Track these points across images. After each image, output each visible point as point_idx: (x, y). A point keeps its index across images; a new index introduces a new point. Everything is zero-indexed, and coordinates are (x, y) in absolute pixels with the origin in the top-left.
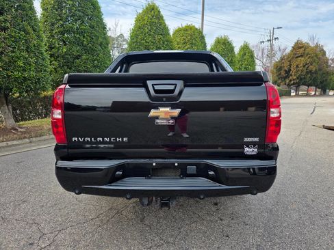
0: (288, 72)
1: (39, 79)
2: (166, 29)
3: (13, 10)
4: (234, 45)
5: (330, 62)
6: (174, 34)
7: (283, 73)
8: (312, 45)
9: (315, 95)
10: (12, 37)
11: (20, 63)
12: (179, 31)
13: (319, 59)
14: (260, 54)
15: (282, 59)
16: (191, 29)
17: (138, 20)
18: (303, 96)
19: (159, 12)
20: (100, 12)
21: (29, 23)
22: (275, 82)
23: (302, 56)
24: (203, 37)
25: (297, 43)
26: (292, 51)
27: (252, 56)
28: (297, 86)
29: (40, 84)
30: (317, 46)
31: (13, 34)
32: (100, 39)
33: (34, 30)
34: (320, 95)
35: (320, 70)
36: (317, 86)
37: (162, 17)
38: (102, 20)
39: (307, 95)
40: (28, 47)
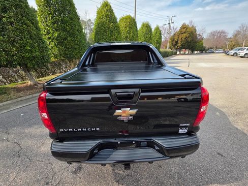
0: (177, 42)
1: (43, 57)
2: (115, 18)
3: (13, 8)
4: (152, 27)
5: (198, 36)
6: (120, 21)
7: (174, 42)
8: (190, 26)
9: (188, 54)
10: (17, 29)
11: (28, 47)
12: (122, 19)
13: (193, 34)
14: (164, 32)
15: (174, 35)
16: (129, 18)
17: (98, 13)
18: (182, 54)
19: (111, 7)
20: (74, 8)
21: (27, 18)
22: (170, 48)
23: (185, 33)
24: (135, 23)
25: (183, 25)
26: (180, 30)
27: (160, 34)
28: (180, 49)
29: (44, 60)
30: (193, 26)
31: (18, 27)
32: (77, 27)
33: (33, 23)
34: (191, 54)
35: (192, 40)
36: (189, 49)
37: (112, 11)
38: (76, 13)
39: (184, 54)
40: (31, 36)
